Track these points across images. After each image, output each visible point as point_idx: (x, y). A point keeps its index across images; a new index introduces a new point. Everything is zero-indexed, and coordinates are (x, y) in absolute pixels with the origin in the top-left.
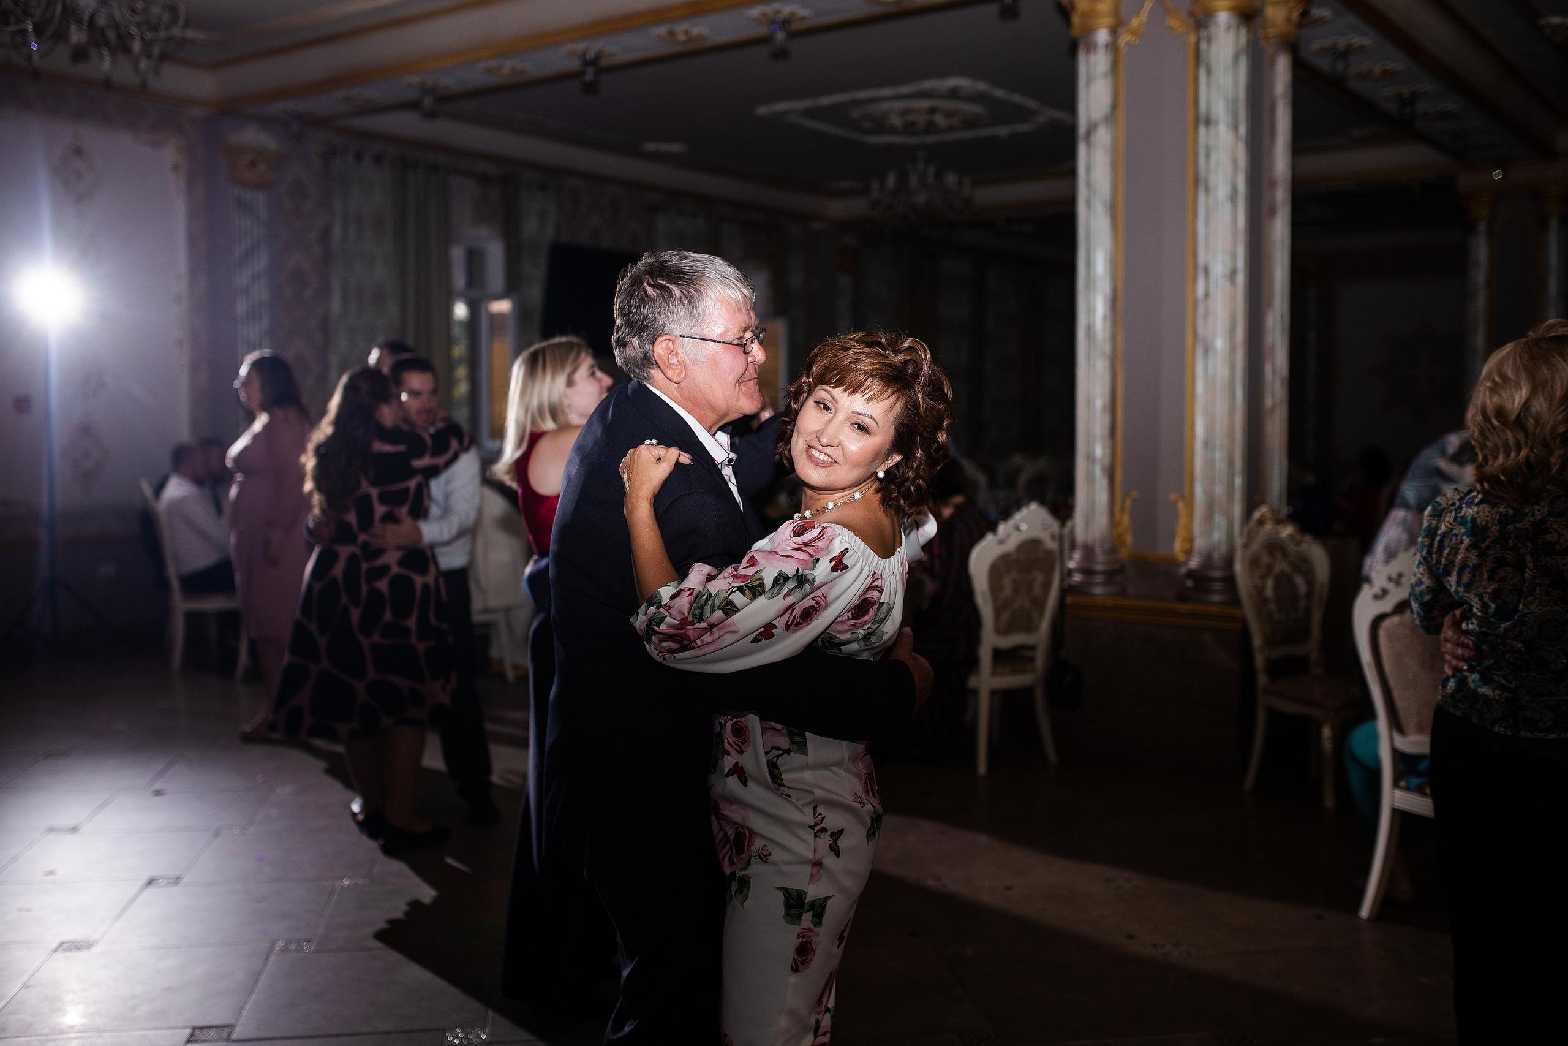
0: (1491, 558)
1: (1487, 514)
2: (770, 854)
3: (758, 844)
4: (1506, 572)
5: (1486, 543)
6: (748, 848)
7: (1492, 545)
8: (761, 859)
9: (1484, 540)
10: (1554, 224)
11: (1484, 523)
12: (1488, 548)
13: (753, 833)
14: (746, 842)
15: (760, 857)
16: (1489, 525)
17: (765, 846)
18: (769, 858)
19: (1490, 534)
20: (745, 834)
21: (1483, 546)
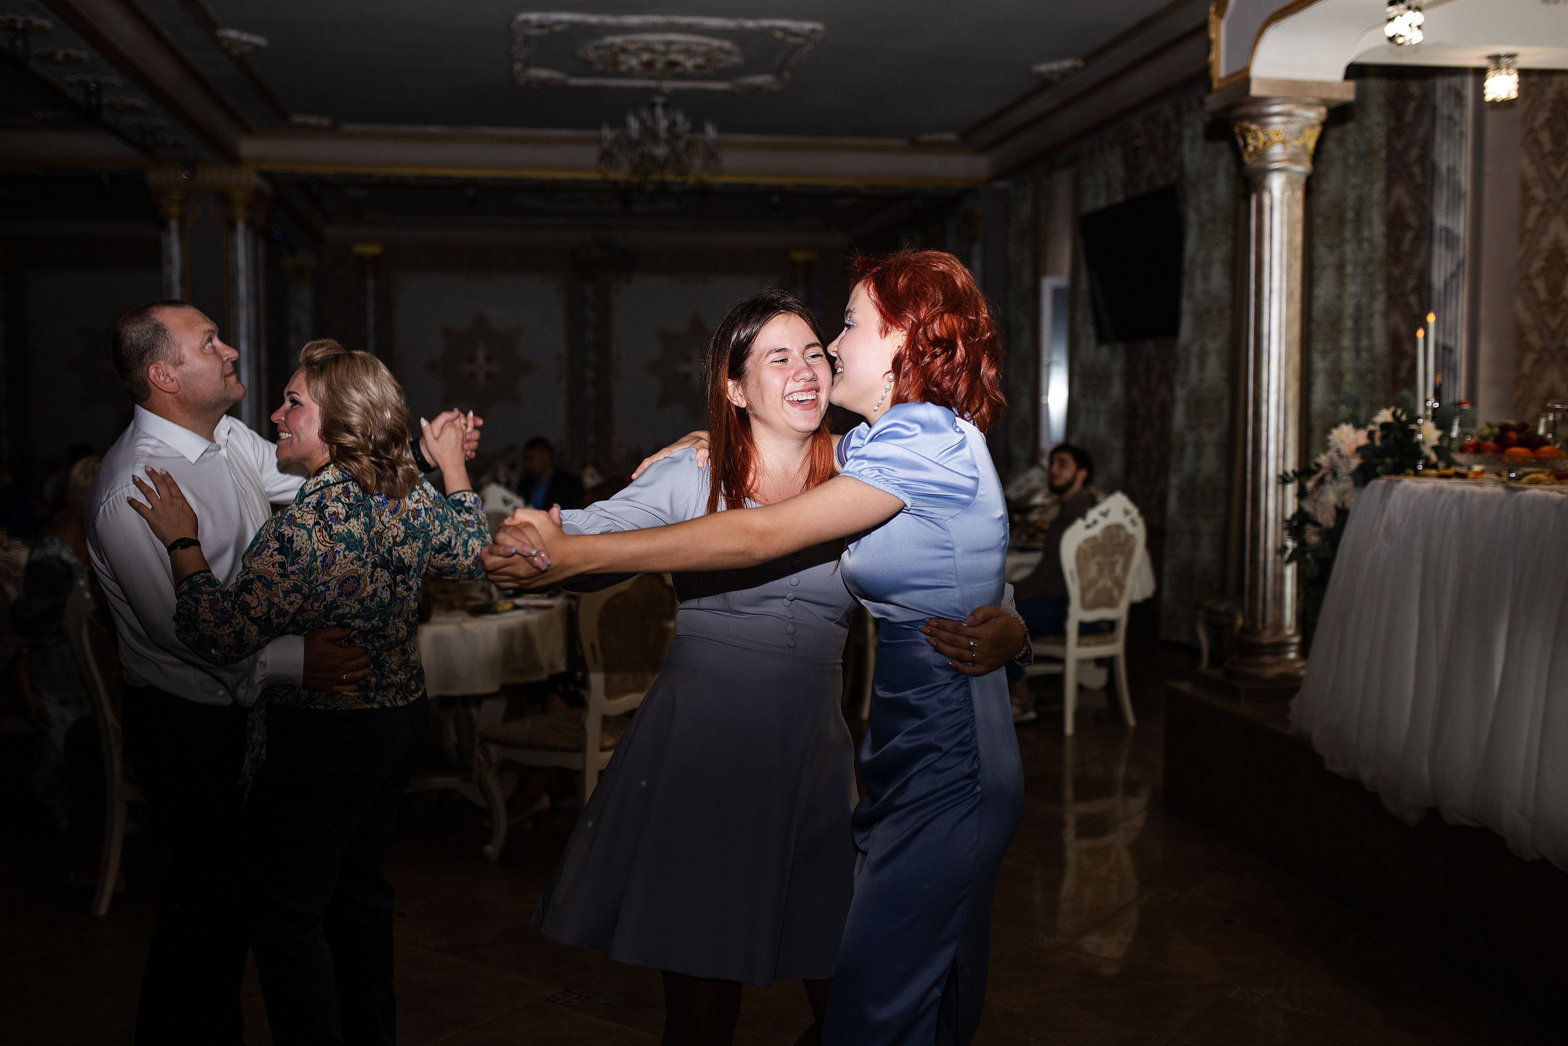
0: (291, 582)
1: (304, 541)
4: (296, 597)
5: (293, 568)
7: (297, 572)
9: (293, 564)
10: (241, 226)
11: (298, 549)
12: (293, 573)
16: (302, 553)
19: (300, 561)
21: (290, 569)
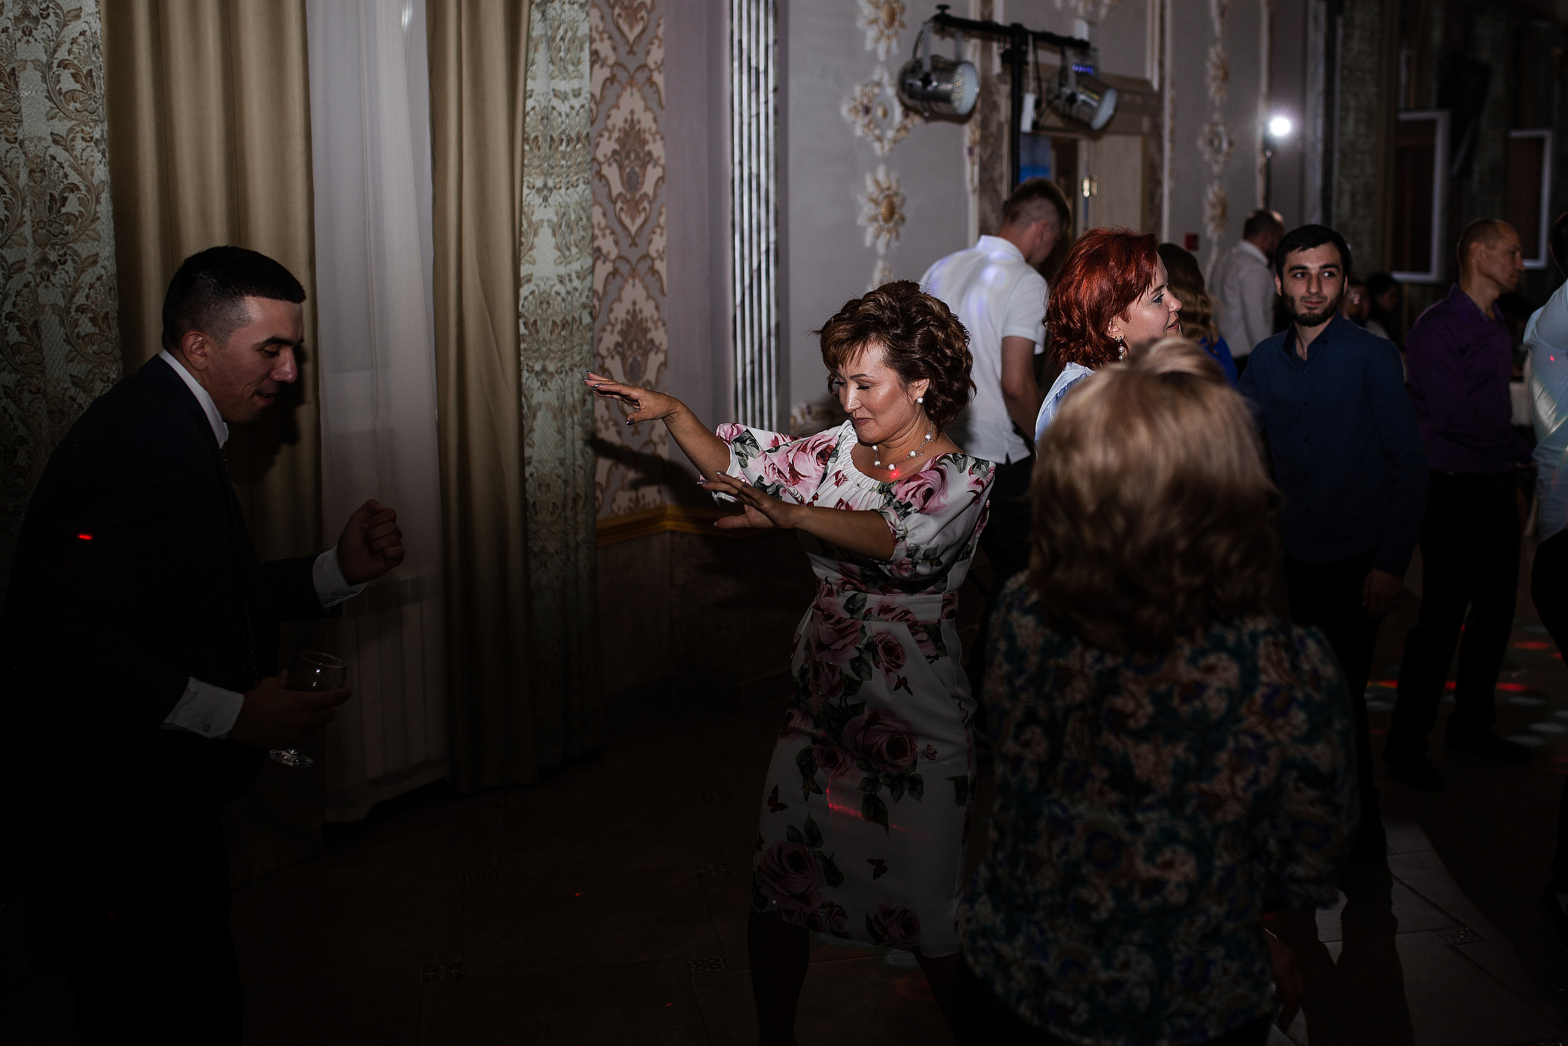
2: (936, 752)
3: (921, 745)
6: (911, 751)
8: (928, 758)
13: (914, 735)
14: (909, 746)
15: (927, 756)
17: (929, 746)
18: (936, 755)
20: (905, 740)
